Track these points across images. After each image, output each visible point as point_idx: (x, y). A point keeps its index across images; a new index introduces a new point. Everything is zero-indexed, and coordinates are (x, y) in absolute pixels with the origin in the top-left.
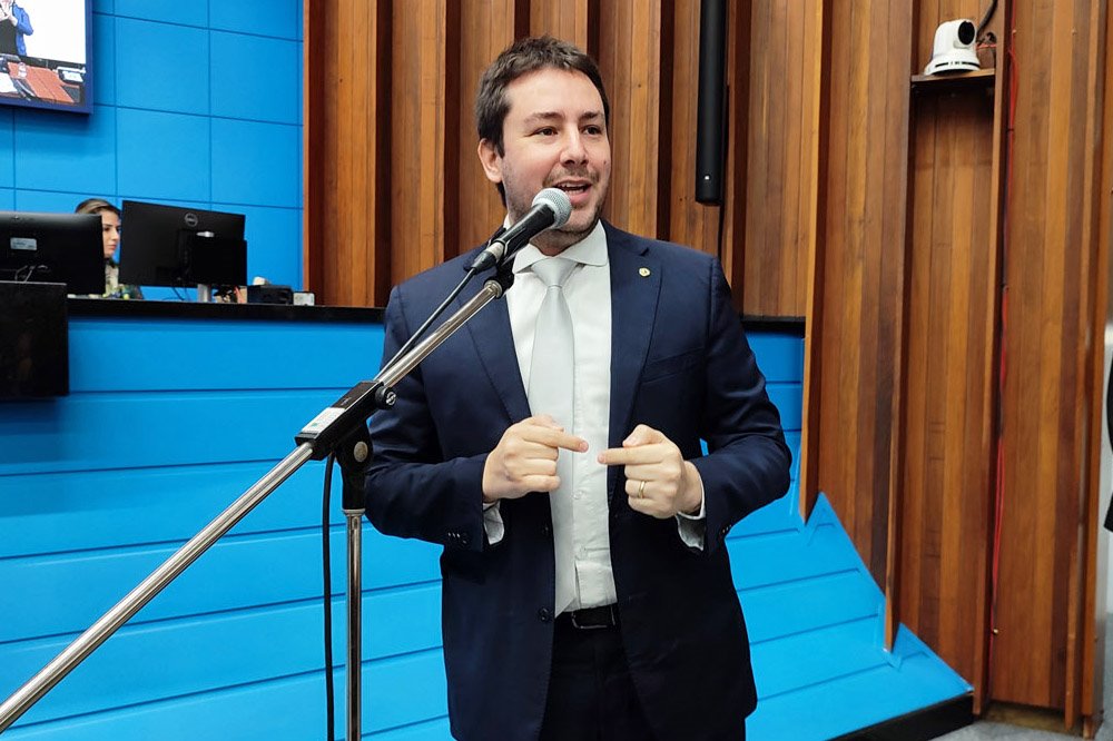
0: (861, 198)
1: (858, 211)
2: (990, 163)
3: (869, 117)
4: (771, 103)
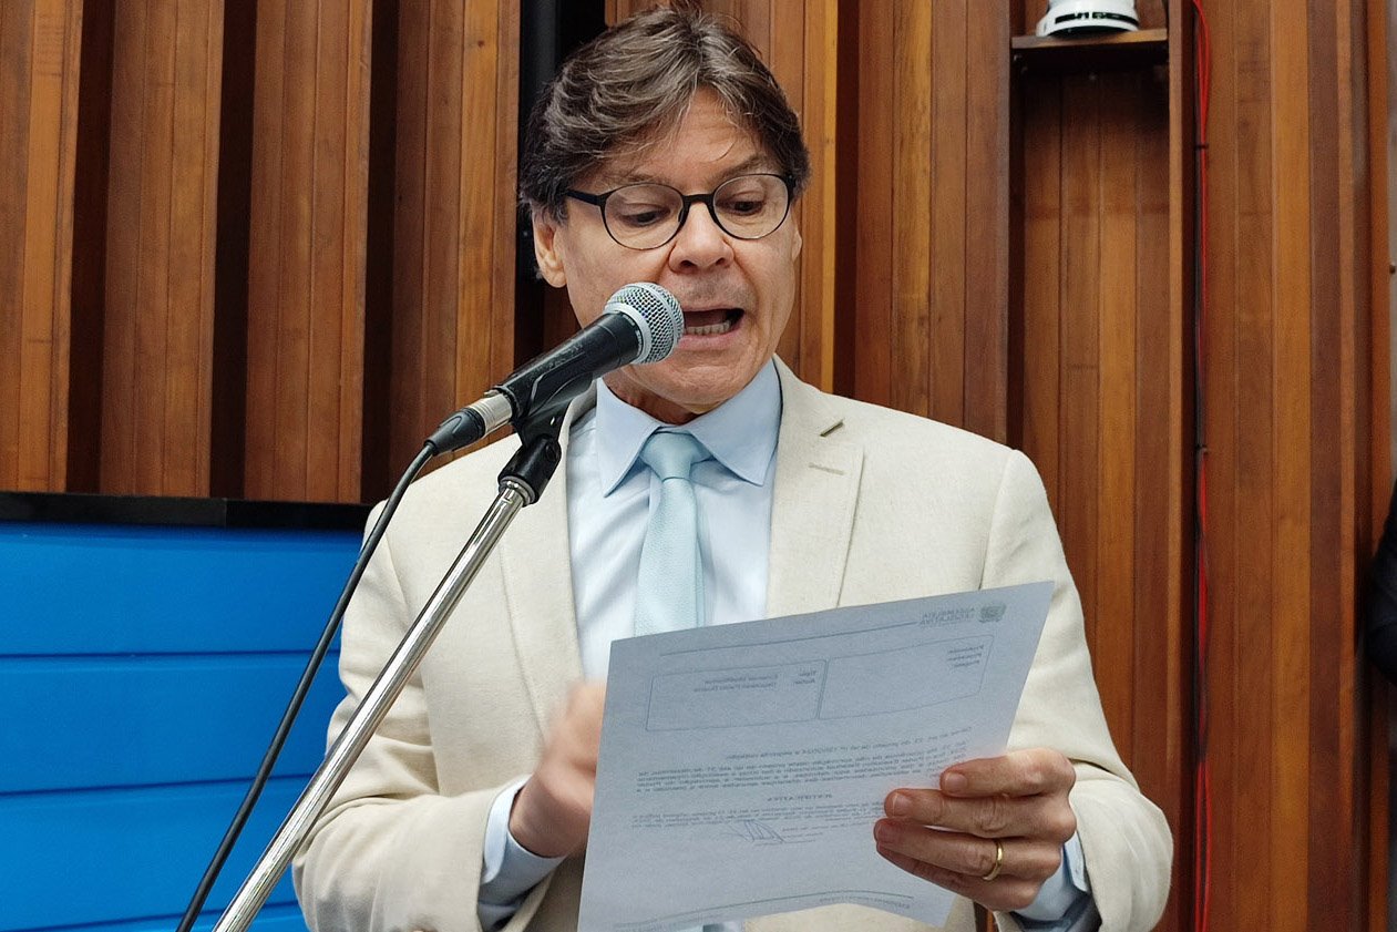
0: (921, 271)
1: (918, 296)
2: (1164, 208)
3: (933, 117)
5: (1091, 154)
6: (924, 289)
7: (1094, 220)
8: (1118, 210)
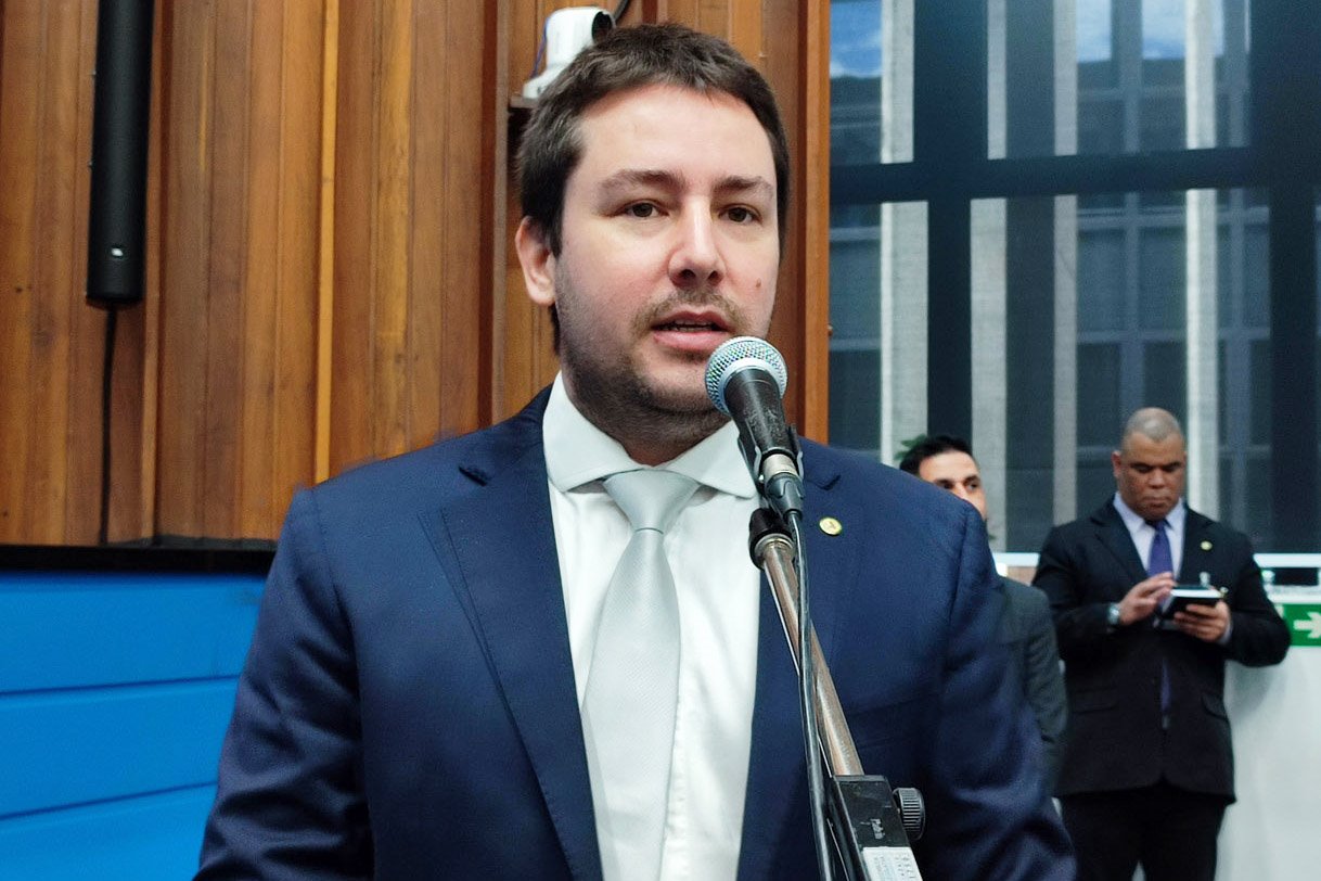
0: (399, 312)
1: (395, 335)
3: (413, 162)
4: (216, 110)
6: (401, 329)
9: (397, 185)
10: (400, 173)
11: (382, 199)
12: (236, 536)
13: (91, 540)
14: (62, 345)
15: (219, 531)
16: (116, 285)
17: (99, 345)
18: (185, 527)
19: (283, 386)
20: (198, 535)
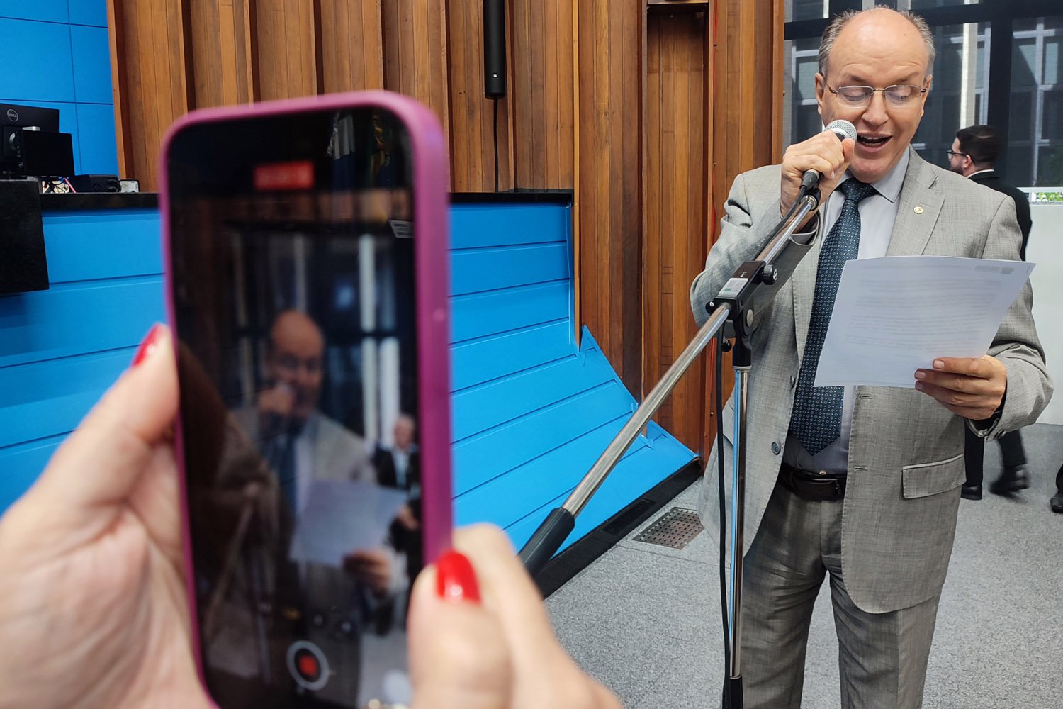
0: (605, 93)
1: (604, 104)
3: (609, 32)
4: (531, 15)
5: (671, 47)
6: (607, 101)
7: (672, 74)
8: (681, 70)
9: (603, 41)
10: (605, 36)
11: (598, 46)
12: (546, 188)
13: (493, 191)
14: (478, 114)
15: (540, 187)
16: (495, 90)
17: (492, 114)
18: (526, 185)
19: (561, 127)
20: (532, 188)
